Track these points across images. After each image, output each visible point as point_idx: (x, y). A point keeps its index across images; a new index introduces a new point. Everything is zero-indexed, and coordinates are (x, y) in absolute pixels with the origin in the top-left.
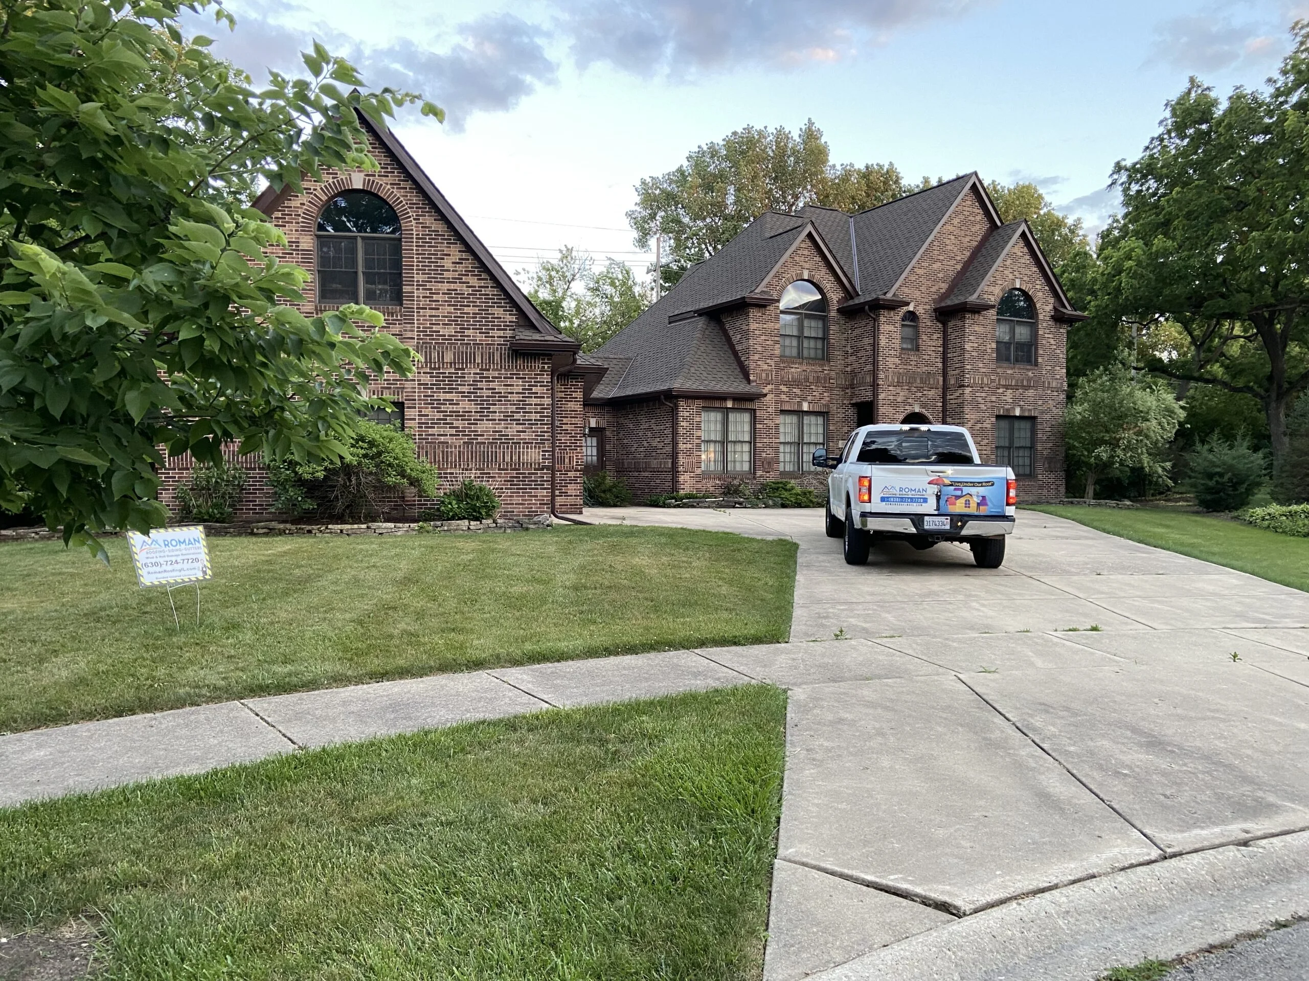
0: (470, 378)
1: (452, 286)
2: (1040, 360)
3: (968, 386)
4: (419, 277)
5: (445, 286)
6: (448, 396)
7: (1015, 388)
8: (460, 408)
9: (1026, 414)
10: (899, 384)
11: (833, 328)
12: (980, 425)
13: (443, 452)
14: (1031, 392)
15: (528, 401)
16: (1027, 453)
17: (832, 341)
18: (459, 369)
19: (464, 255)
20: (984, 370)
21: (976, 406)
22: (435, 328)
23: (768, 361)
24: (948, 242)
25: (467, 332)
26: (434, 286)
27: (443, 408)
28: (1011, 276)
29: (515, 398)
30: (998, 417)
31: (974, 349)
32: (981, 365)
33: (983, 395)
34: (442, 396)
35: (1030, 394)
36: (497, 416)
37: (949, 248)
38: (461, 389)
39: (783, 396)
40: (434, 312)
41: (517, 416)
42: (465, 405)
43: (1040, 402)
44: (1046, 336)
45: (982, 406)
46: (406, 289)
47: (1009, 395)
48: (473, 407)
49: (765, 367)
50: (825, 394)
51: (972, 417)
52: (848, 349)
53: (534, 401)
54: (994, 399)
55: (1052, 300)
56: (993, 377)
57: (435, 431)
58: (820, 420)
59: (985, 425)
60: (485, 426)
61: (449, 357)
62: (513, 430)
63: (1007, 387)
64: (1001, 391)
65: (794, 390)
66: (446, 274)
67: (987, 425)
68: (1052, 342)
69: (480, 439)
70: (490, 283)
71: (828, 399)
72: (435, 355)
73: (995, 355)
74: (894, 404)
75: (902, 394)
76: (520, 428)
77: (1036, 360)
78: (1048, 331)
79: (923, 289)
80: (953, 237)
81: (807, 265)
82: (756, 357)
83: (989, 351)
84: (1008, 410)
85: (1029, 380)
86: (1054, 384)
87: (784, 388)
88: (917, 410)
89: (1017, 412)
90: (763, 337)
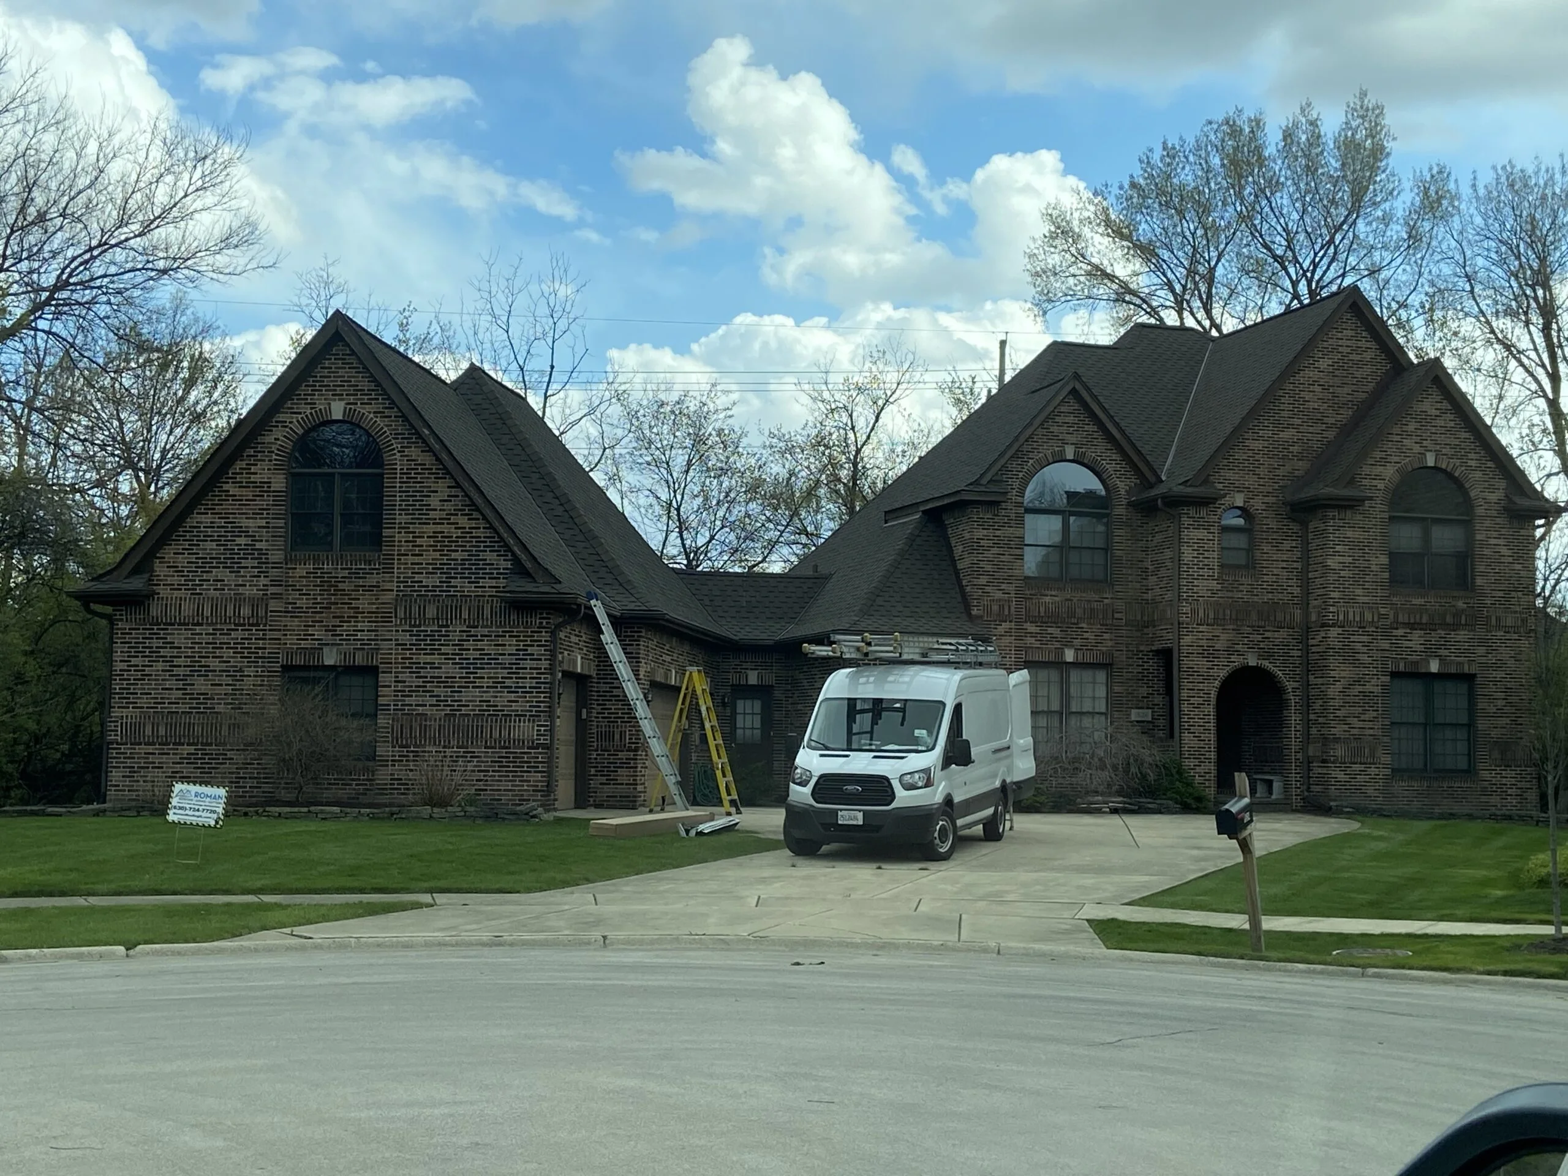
0: (455, 637)
1: (439, 528)
2: (1479, 581)
3: (1333, 625)
4: (403, 519)
5: (430, 529)
6: (429, 659)
7: (1428, 627)
8: (442, 672)
9: (1453, 670)
10: (1217, 621)
11: (1120, 534)
12: (1361, 688)
13: (420, 726)
14: (1462, 635)
15: (522, 664)
16: (1462, 734)
17: (1118, 553)
18: (443, 626)
19: (454, 492)
20: (1366, 599)
21: (1349, 656)
22: (417, 578)
23: (1003, 586)
24: (1307, 396)
25: (453, 582)
26: (417, 528)
27: (423, 673)
28: (1417, 448)
29: (507, 660)
30: (1395, 675)
31: (1345, 566)
32: (1359, 592)
33: (1365, 639)
34: (423, 659)
35: (1459, 638)
36: (486, 682)
37: (1312, 405)
38: (444, 649)
39: (1030, 640)
40: (416, 559)
41: (508, 682)
42: (449, 669)
43: (1481, 650)
44: (1493, 541)
45: (1364, 658)
46: (386, 532)
47: (1416, 640)
48: (456, 672)
49: (999, 595)
50: (1106, 636)
51: (1343, 674)
52: (1148, 564)
53: (529, 664)
54: (1385, 645)
55: (1503, 484)
56: (1383, 611)
57: (412, 700)
58: (1101, 676)
59: (1369, 688)
60: (471, 695)
61: (431, 612)
62: (503, 699)
63: (1412, 626)
64: (1400, 632)
65: (1050, 630)
66: (432, 514)
67: (1373, 686)
68: (1504, 551)
69: (464, 711)
70: (482, 524)
71: (1110, 643)
72: (415, 609)
73: (1386, 575)
74: (1209, 654)
75: (1223, 637)
76: (512, 696)
77: (1473, 583)
78: (1495, 534)
79: (1263, 471)
80: (1317, 389)
81: (1072, 439)
82: (983, 580)
83: (1374, 568)
84: (1416, 663)
85: (1457, 614)
86: (1510, 622)
87: (1031, 628)
88: (1252, 662)
89: (1434, 667)
90: (995, 550)
